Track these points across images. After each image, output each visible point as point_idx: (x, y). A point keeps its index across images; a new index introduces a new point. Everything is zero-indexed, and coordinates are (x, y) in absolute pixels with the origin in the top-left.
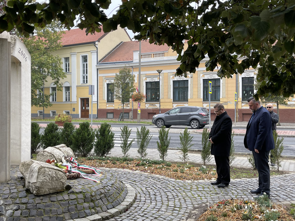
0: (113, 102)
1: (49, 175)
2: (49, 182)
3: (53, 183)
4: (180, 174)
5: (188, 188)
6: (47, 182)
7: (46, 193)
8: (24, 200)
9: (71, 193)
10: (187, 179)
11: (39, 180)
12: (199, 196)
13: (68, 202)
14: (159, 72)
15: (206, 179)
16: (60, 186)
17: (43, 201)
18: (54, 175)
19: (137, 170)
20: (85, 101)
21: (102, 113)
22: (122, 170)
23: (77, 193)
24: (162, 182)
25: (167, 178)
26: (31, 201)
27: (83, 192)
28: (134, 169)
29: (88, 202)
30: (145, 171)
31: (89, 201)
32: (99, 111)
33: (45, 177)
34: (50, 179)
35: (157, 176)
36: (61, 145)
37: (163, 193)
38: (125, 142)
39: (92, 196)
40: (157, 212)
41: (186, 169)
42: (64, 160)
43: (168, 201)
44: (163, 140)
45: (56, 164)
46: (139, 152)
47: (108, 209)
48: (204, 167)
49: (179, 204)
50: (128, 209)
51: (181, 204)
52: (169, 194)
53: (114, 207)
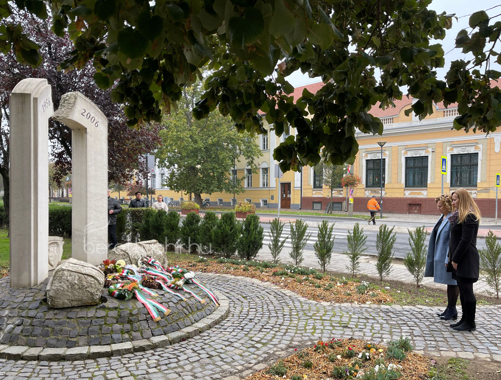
0: (322, 187)
1: (68, 281)
2: (68, 291)
3: (75, 292)
4: (319, 291)
5: (309, 314)
6: (64, 290)
7: (65, 306)
8: (32, 313)
9: (101, 308)
10: (325, 300)
11: (53, 288)
12: (314, 328)
13: (91, 321)
14: (381, 145)
15: (356, 302)
16: (88, 297)
17: (56, 317)
18: (76, 282)
19: (268, 281)
20: (286, 186)
21: (308, 203)
22: (248, 279)
23: (109, 309)
24: (283, 301)
25: (299, 295)
26: (41, 314)
27: (120, 309)
28: (266, 279)
29: (122, 323)
31: (125, 322)
32: (303, 199)
33: (60, 283)
34: (70, 287)
35: (288, 292)
36: (149, 241)
37: (265, 319)
38: (276, 241)
39: (131, 314)
40: (224, 347)
41: (339, 284)
42: (139, 262)
43: (260, 331)
44: (324, 241)
45: (115, 267)
46: (292, 256)
47: (153, 335)
48: (365, 283)
49: (270, 338)
50: (189, 338)
51: (273, 337)
52: (273, 321)
53: (165, 334)
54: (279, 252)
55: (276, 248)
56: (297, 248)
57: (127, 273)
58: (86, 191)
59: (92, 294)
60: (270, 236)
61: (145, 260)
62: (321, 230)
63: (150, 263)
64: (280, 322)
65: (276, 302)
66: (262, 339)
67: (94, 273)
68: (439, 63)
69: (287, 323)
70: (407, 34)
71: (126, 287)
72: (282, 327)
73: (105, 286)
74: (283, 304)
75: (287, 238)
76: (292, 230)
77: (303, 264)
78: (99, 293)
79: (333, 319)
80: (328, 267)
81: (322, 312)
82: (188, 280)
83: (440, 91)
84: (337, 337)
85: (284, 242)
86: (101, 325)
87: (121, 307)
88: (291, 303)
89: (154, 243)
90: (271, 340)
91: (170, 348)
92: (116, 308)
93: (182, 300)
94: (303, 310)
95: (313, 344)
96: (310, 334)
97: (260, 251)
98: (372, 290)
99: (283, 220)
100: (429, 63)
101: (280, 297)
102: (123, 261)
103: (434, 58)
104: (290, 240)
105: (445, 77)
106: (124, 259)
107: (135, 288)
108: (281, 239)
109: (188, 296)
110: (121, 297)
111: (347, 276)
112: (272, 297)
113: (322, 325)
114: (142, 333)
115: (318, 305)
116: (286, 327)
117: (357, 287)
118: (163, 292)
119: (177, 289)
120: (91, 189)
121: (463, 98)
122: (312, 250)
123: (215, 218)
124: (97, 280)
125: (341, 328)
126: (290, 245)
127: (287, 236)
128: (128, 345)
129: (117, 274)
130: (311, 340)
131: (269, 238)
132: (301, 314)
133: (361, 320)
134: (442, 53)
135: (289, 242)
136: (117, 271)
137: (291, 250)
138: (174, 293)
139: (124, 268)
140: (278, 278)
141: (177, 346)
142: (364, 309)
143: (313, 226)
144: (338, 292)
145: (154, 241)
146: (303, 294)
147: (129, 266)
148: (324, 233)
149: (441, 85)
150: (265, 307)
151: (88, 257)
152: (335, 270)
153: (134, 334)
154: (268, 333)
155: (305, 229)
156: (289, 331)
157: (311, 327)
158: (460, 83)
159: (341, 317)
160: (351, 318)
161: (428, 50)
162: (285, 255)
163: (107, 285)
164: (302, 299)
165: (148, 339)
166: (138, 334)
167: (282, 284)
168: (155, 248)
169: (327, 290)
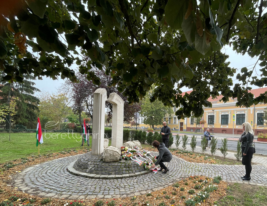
0: (193, 124)
4: (191, 159)
5: (188, 167)
10: (193, 162)
12: (189, 171)
14: (213, 111)
15: (203, 163)
18: (112, 154)
19: (175, 155)
20: (182, 123)
21: (188, 129)
25: (185, 160)
26: (100, 164)
29: (126, 168)
30: (177, 156)
35: (181, 159)
36: (136, 141)
37: (173, 168)
38: (178, 141)
39: (129, 165)
40: (159, 177)
41: (198, 157)
42: (133, 148)
43: (171, 172)
44: (193, 142)
45: (125, 149)
46: (183, 147)
47: (136, 172)
48: (207, 157)
49: (174, 174)
50: (148, 173)
51: (175, 174)
52: (175, 168)
53: (140, 172)
54: (178, 145)
55: (178, 144)
56: (184, 144)
57: (128, 151)
58: (116, 124)
59: (117, 158)
60: (176, 140)
61: (134, 147)
62: (193, 138)
63: (136, 148)
64: (178, 169)
65: (177, 162)
66: (172, 174)
67: (118, 151)
68: (231, 84)
69: (180, 169)
70: (221, 75)
71: (127, 156)
72: (178, 171)
73: (121, 155)
74: (179, 163)
75: (181, 141)
76: (183, 138)
77: (186, 150)
78: (119, 158)
79: (196, 168)
80: (195, 151)
81: (192, 166)
82: (148, 154)
83: (231, 94)
84: (197, 175)
85: (180, 142)
86: (119, 168)
87: (126, 162)
88: (182, 163)
89: (138, 142)
90: (175, 175)
91: (141, 177)
92: (124, 163)
93: (146, 161)
94: (186, 165)
95: (189, 177)
96: (188, 173)
97: (172, 145)
98: (209, 159)
99: (180, 135)
100: (228, 84)
101: (178, 161)
102: (127, 147)
103: (229, 82)
104: (182, 141)
105: (233, 89)
106: (128, 146)
107: (130, 156)
108: (179, 141)
109: (148, 159)
110: (126, 159)
111: (201, 154)
112: (175, 160)
113: (192, 170)
114: (132, 171)
115: (191, 164)
116: (180, 171)
117: (204, 158)
118: (140, 158)
119: (144, 157)
120: (118, 124)
121: (239, 96)
122: (189, 145)
123: (158, 134)
124: (119, 153)
125: (198, 172)
126: (182, 143)
127: (181, 140)
128: (128, 175)
129: (125, 152)
130: (188, 175)
131: (175, 140)
132: (185, 166)
133: (205, 169)
134: (232, 81)
135: (182, 142)
136: (125, 151)
137: (182, 145)
138: (143, 158)
139: (127, 150)
140: (178, 154)
141: (143, 176)
142: (206, 165)
143: (190, 137)
144: (198, 159)
145: (138, 141)
146: (186, 159)
147: (129, 149)
148: (193, 139)
149: (231, 91)
150: (173, 164)
151: (117, 146)
152: (197, 152)
153: (130, 171)
154: (174, 172)
155: (187, 138)
156: (181, 172)
157: (188, 171)
158: (238, 91)
159: (198, 168)
160: (202, 168)
161: (227, 80)
162: (181, 146)
163: (122, 155)
164: (186, 161)
165: (134, 173)
166: (131, 171)
167: (179, 156)
168: (138, 143)
169: (194, 158)
